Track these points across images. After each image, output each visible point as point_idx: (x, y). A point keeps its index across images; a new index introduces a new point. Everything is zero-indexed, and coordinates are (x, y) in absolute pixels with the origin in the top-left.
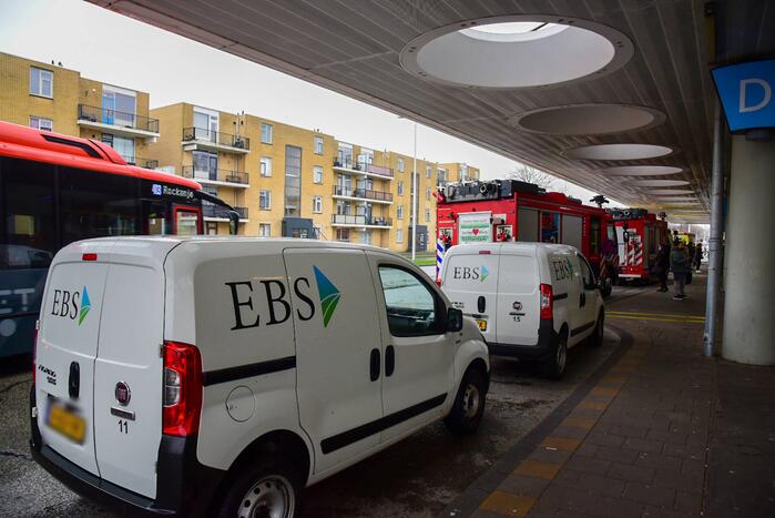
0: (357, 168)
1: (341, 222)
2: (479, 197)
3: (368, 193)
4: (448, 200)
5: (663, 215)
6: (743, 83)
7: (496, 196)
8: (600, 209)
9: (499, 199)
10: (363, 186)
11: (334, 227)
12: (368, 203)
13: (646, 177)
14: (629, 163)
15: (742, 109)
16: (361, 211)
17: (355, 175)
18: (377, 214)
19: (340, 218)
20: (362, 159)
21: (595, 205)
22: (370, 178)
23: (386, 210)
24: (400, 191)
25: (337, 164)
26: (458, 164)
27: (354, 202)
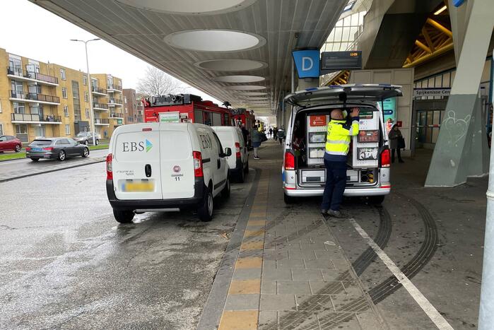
0: (27, 76)
1: (19, 119)
2: (172, 103)
3: (39, 97)
4: (152, 105)
5: (253, 112)
6: (304, 58)
7: (182, 103)
8: (227, 109)
9: (183, 104)
10: (34, 90)
11: (14, 124)
12: (40, 104)
13: (247, 91)
14: (242, 84)
15: (303, 69)
16: (36, 110)
17: (26, 82)
18: (47, 113)
19: (18, 116)
20: (31, 69)
21: (224, 107)
22: (39, 85)
23: (55, 111)
24: (64, 95)
25: (10, 72)
26: (106, 75)
27: (28, 103)
